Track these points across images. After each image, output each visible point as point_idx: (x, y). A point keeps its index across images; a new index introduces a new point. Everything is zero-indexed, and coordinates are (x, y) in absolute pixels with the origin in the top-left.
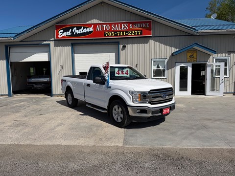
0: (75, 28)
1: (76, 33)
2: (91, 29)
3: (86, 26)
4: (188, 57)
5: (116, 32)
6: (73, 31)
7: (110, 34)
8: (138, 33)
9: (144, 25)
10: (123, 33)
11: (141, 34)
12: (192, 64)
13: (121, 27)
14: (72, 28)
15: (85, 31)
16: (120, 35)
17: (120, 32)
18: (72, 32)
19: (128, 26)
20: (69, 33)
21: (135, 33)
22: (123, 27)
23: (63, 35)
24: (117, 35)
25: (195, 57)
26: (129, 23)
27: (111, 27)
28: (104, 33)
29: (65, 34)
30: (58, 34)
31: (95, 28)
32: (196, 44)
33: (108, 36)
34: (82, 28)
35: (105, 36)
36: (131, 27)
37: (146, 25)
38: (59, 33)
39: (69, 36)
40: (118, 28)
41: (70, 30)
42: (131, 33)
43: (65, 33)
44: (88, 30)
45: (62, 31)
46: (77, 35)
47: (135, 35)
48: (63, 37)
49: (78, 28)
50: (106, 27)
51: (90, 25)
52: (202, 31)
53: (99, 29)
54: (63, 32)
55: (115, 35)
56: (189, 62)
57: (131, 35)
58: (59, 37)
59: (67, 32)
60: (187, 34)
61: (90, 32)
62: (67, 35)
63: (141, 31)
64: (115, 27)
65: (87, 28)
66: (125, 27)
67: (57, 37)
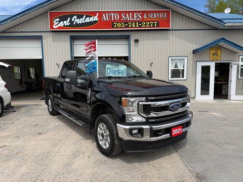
0: (75, 17)
1: (76, 23)
2: (96, 18)
3: (89, 14)
4: (211, 56)
5: (127, 23)
6: (73, 20)
7: (119, 25)
8: (154, 25)
9: (161, 15)
10: (136, 24)
11: (157, 26)
12: (216, 63)
13: (133, 17)
14: (71, 17)
15: (88, 20)
16: (132, 27)
17: (132, 23)
18: (71, 21)
19: (142, 16)
20: (67, 23)
21: (150, 25)
22: (135, 16)
23: (59, 25)
24: (128, 27)
25: (219, 56)
26: (143, 12)
27: (121, 17)
28: (111, 24)
29: (61, 24)
30: (52, 24)
31: (100, 17)
32: (223, 39)
33: (117, 27)
34: (85, 16)
35: (113, 27)
36: (145, 17)
37: (164, 15)
38: (54, 22)
39: (67, 26)
40: (129, 18)
41: (69, 19)
42: (146, 25)
43: (62, 22)
44: (92, 19)
45: (58, 20)
46: (77, 25)
47: (150, 27)
48: (59, 28)
49: (79, 17)
50: (114, 16)
51: (94, 14)
52: (230, 24)
53: (105, 18)
54: (59, 22)
55: (126, 27)
56: (212, 61)
57: (146, 27)
58: (54, 27)
59: (65, 22)
60: (211, 28)
61: (95, 22)
62: (64, 26)
63: (158, 22)
64: (125, 16)
65: (90, 17)
66: (138, 17)
67: (52, 27)
